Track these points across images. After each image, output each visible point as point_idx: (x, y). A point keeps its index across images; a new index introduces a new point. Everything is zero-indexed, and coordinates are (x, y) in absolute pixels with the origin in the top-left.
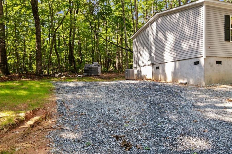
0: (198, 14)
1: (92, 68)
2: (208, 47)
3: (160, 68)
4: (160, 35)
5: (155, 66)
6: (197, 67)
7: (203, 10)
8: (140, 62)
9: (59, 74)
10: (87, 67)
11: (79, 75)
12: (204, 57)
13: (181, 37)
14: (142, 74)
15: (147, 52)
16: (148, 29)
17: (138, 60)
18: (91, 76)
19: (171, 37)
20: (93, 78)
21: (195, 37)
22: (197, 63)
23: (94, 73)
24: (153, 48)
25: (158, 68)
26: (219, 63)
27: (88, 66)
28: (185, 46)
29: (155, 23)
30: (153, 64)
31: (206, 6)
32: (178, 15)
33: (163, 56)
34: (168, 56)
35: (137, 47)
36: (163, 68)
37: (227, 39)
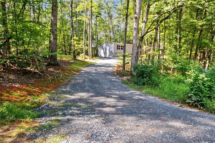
0: (112, 44)
4: (106, 47)
6: (112, 54)
7: (113, 44)
8: (101, 53)
13: (110, 48)
16: (103, 45)
19: (108, 47)
21: (112, 48)
24: (104, 50)
25: (105, 54)
26: (116, 53)
28: (111, 50)
29: (105, 44)
33: (106, 52)
34: (108, 52)
35: (100, 49)
36: (107, 54)
37: (117, 49)
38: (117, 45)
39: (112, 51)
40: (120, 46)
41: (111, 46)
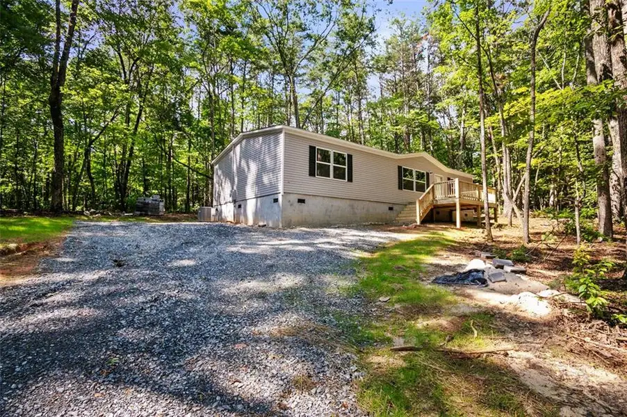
0: (277, 142)
1: (148, 203)
2: (287, 182)
3: (242, 206)
4: (243, 163)
5: (237, 204)
6: (275, 204)
7: (282, 136)
8: (222, 198)
9: (92, 210)
10: (142, 203)
11: (127, 213)
12: (282, 193)
13: (262, 170)
14: (223, 215)
15: (229, 184)
16: (232, 153)
17: (219, 195)
18: (146, 215)
19: (254, 167)
20: (148, 219)
21: (274, 170)
22: (276, 200)
23: (151, 211)
24: (236, 179)
25: (240, 206)
26: (301, 201)
27: (143, 201)
28: (266, 180)
29: (239, 145)
30: (234, 201)
31: (285, 133)
32: (261, 138)
33: (245, 192)
34: (250, 192)
35: (219, 177)
36: (245, 206)
37: (312, 173)
38: (312, 149)
39: (274, 186)
40: (325, 156)
41: (268, 161)
